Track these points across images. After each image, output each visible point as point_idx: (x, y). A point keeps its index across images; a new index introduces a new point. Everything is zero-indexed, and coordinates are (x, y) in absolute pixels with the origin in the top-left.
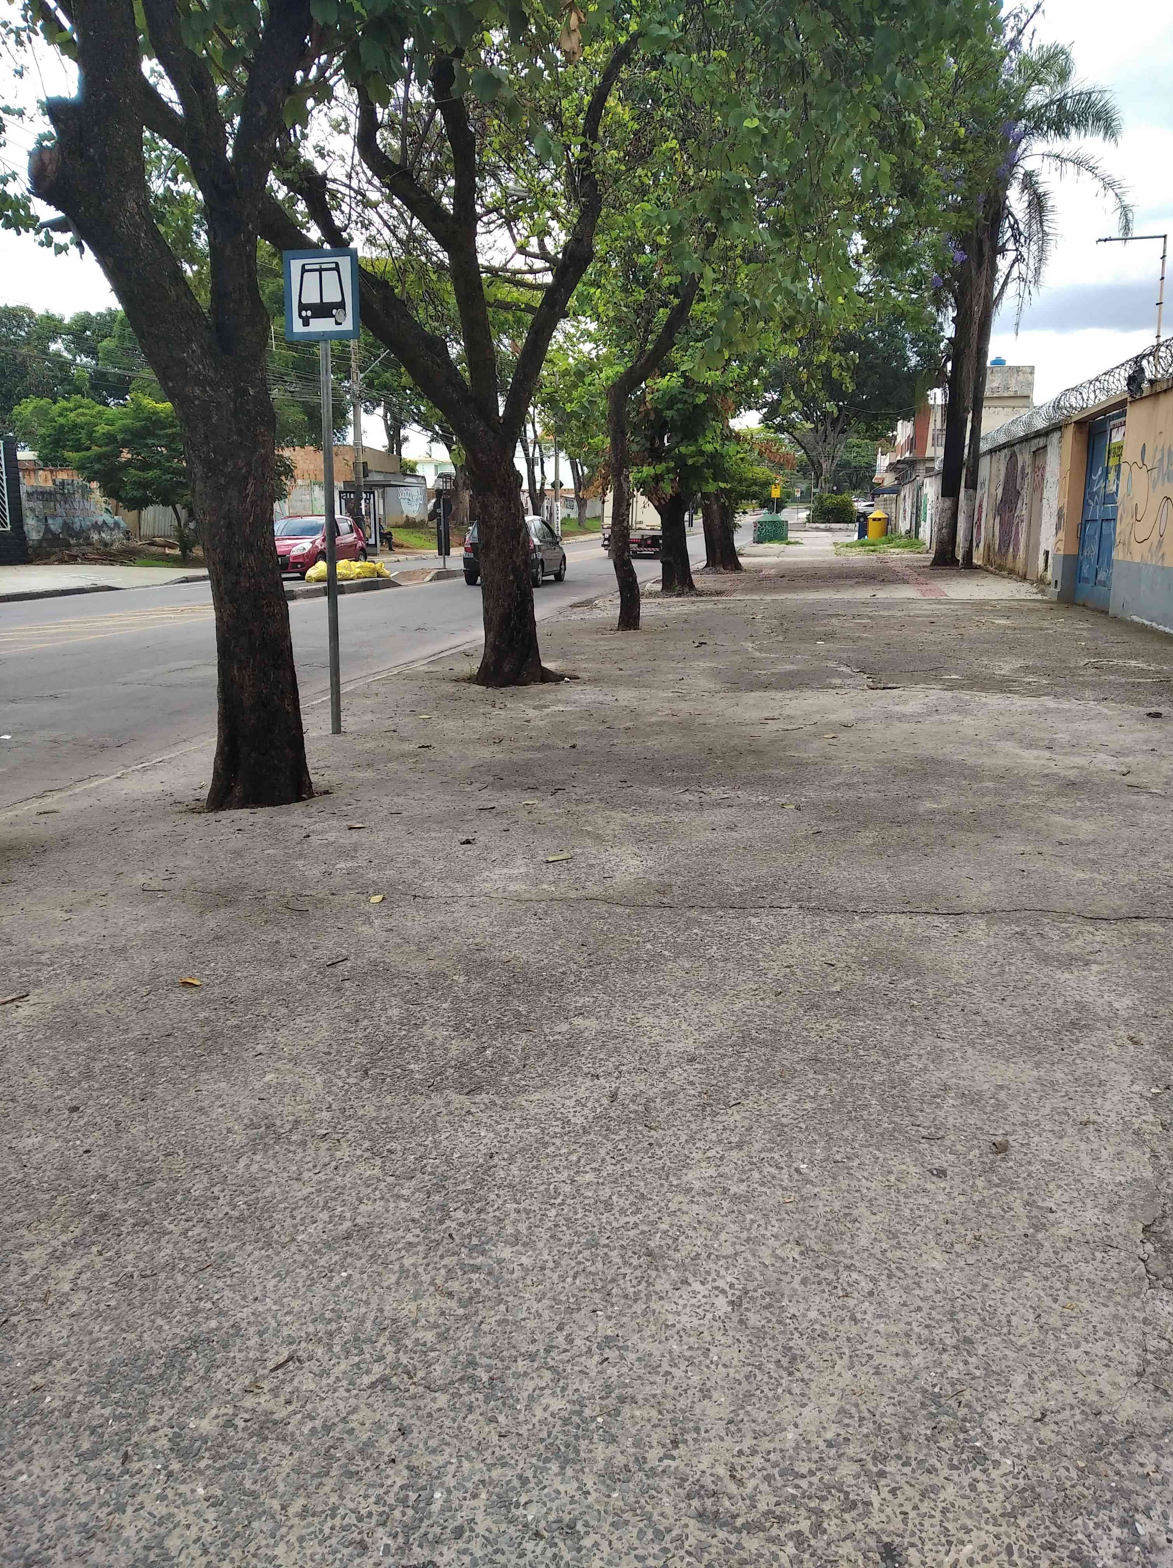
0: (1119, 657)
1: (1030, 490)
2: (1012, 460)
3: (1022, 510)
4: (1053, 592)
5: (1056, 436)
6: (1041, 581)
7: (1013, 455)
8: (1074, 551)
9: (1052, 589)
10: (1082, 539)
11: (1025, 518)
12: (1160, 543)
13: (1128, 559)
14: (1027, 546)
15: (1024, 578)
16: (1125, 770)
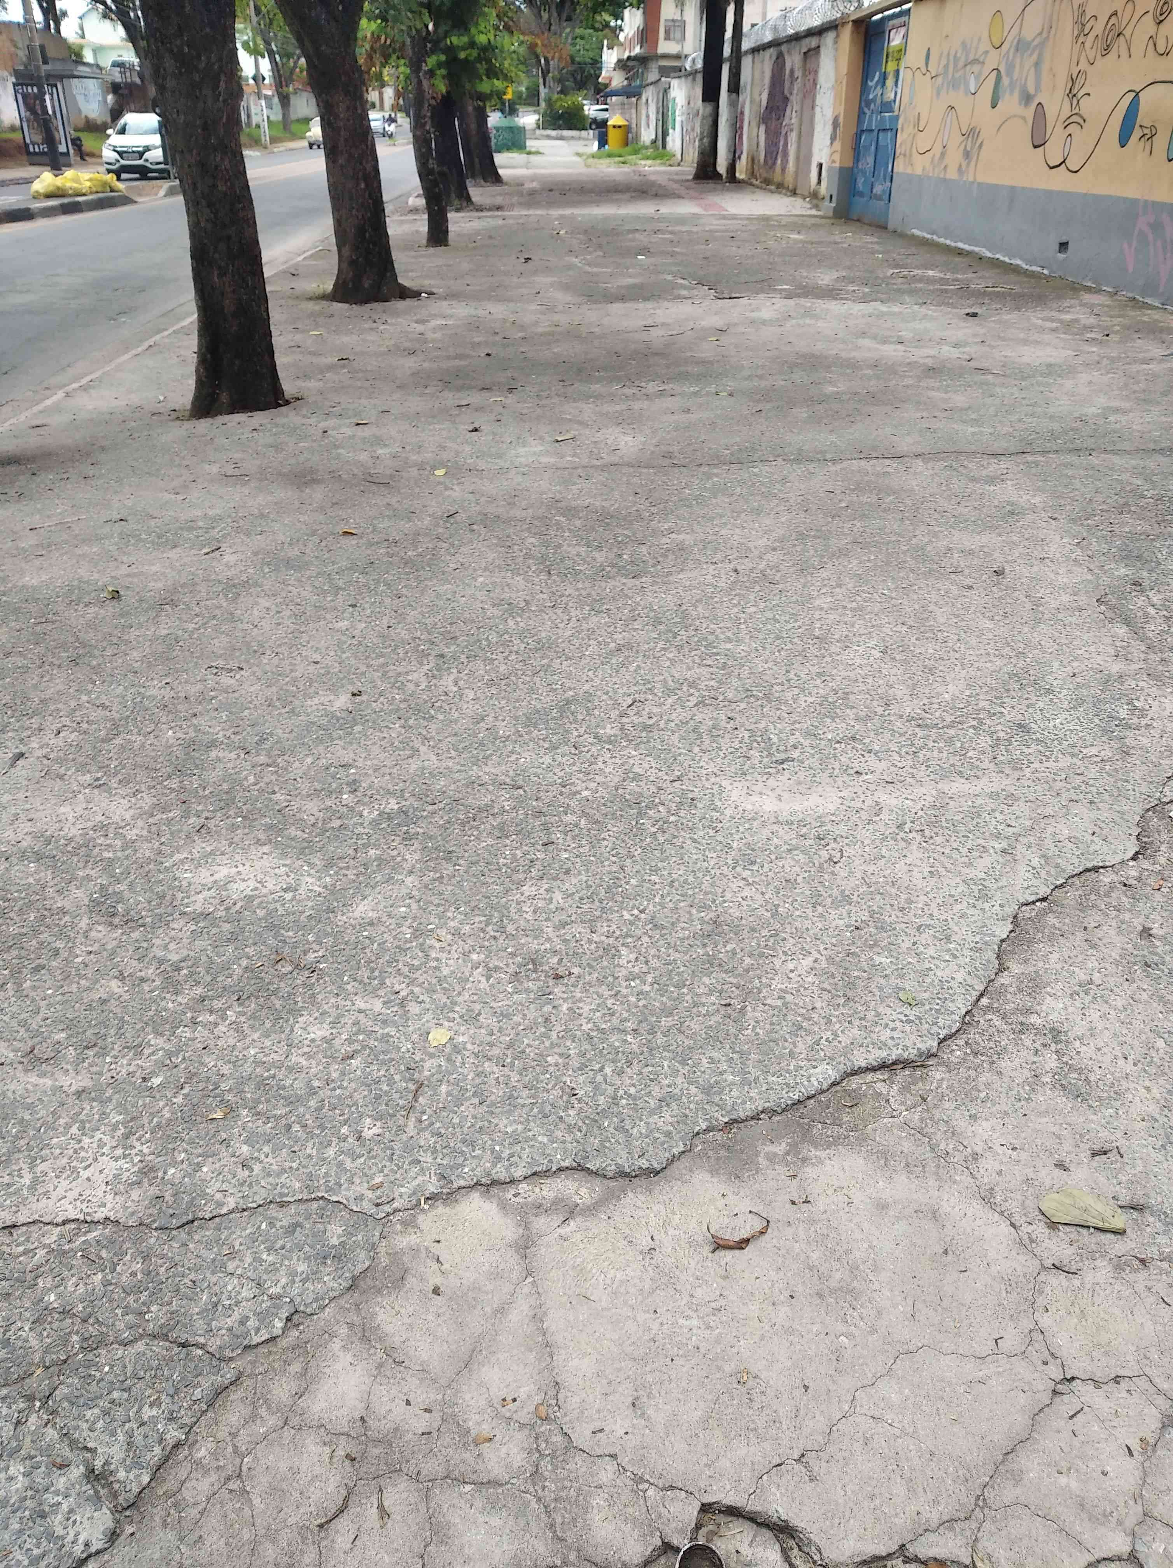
0: (917, 267)
1: (801, 95)
2: (779, 61)
3: (792, 117)
4: (828, 207)
5: (830, 36)
6: (815, 195)
7: (780, 56)
8: (849, 164)
9: (826, 203)
10: (857, 151)
11: (796, 127)
12: (943, 155)
13: (909, 171)
14: (798, 158)
15: (794, 193)
16: (968, 358)
